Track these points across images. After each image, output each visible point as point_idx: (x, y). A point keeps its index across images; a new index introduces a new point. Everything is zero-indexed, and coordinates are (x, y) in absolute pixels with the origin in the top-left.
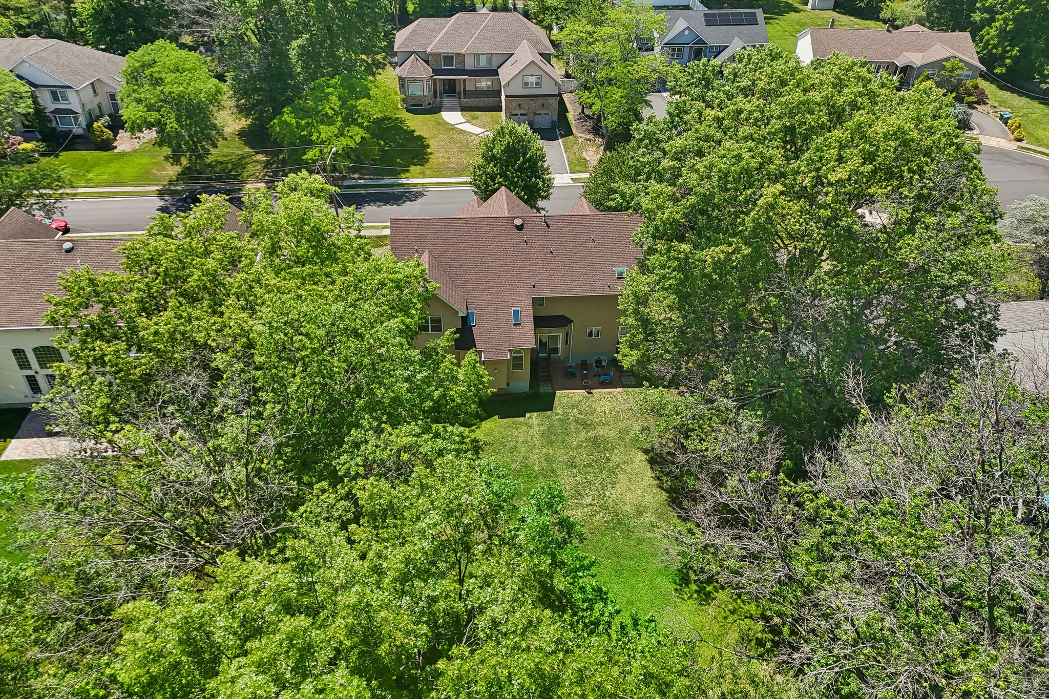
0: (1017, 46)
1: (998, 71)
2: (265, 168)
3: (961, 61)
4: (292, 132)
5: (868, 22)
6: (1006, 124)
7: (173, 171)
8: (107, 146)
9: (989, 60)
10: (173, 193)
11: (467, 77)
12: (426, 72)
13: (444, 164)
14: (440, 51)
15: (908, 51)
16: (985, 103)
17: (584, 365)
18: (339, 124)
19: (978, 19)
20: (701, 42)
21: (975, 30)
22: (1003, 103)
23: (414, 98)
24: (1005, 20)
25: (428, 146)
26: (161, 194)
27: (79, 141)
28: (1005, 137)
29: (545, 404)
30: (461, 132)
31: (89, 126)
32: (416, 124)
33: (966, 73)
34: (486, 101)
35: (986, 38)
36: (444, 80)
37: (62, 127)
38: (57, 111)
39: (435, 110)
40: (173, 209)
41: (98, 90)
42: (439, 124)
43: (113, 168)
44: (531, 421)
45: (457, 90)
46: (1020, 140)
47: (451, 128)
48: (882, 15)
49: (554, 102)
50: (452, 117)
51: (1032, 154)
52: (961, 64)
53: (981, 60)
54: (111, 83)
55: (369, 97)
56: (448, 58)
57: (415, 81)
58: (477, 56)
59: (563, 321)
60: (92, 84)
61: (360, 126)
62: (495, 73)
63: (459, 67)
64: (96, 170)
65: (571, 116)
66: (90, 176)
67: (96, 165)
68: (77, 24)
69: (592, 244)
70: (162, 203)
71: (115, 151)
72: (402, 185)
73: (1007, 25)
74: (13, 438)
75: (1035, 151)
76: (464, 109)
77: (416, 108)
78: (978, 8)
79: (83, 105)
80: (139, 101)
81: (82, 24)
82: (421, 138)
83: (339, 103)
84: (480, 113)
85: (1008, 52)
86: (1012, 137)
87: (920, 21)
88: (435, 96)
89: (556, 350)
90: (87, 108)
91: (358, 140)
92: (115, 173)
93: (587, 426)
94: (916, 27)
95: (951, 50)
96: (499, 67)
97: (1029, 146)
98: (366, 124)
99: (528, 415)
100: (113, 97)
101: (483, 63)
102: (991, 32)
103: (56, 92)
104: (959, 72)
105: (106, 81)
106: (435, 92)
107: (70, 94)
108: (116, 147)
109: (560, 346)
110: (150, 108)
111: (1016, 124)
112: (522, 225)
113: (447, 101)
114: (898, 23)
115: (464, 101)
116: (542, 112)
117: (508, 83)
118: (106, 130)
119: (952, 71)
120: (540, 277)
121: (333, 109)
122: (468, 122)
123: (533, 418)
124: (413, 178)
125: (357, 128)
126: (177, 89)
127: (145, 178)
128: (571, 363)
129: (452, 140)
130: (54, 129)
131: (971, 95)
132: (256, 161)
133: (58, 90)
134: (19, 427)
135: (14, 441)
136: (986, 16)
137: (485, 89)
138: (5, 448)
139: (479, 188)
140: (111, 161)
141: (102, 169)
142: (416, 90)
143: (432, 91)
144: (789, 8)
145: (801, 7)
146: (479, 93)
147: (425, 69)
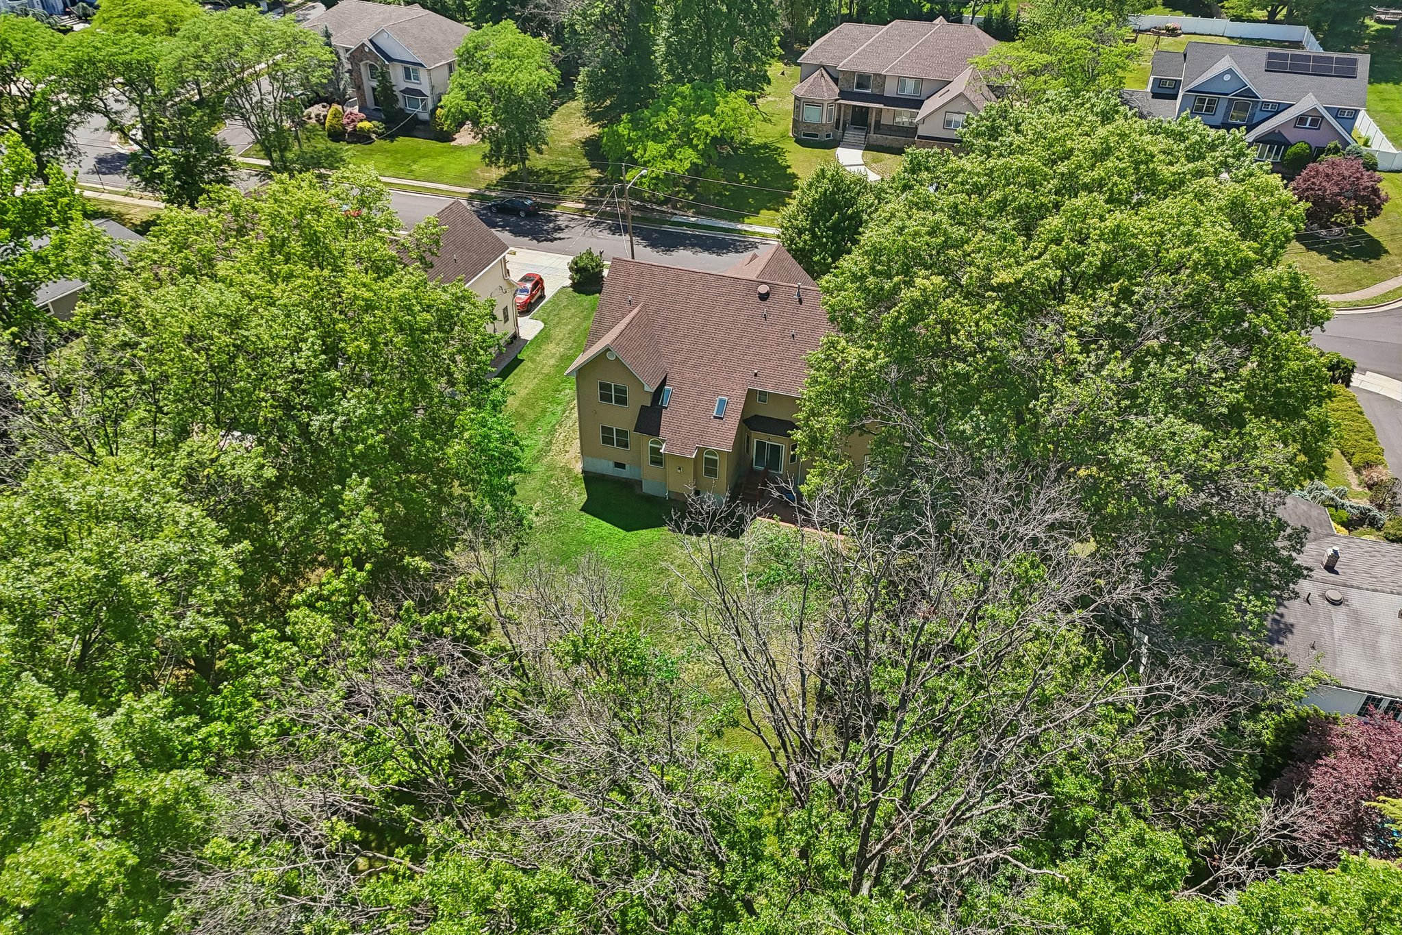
2: (593, 186)
4: (621, 146)
8: (446, 137)
11: (881, 106)
12: (828, 91)
14: (853, 68)
18: (670, 142)
20: (1249, 93)
23: (809, 125)
27: (421, 127)
31: (433, 110)
36: (855, 106)
38: (407, 91)
43: (440, 162)
45: (868, 122)
50: (849, 156)
56: (864, 80)
57: (813, 103)
58: (901, 80)
59: (787, 429)
60: (449, 64)
63: (877, 91)
66: (414, 167)
67: (425, 156)
71: (452, 144)
76: (869, 148)
77: (808, 138)
79: (433, 87)
84: (887, 156)
88: (837, 128)
89: (777, 465)
90: (437, 91)
92: (439, 168)
96: (926, 98)
99: (705, 535)
101: (909, 90)
103: (411, 69)
106: (838, 120)
107: (423, 74)
108: (453, 140)
109: (782, 461)
112: (768, 294)
113: (851, 135)
115: (874, 137)
117: (924, 120)
120: (768, 364)
122: (865, 164)
124: (756, 225)
125: (690, 150)
127: (464, 178)
130: (402, 110)
132: (588, 177)
133: (412, 67)
137: (907, 125)
140: (441, 154)
141: (429, 161)
142: (812, 115)
143: (834, 120)
146: (897, 130)
147: (830, 89)
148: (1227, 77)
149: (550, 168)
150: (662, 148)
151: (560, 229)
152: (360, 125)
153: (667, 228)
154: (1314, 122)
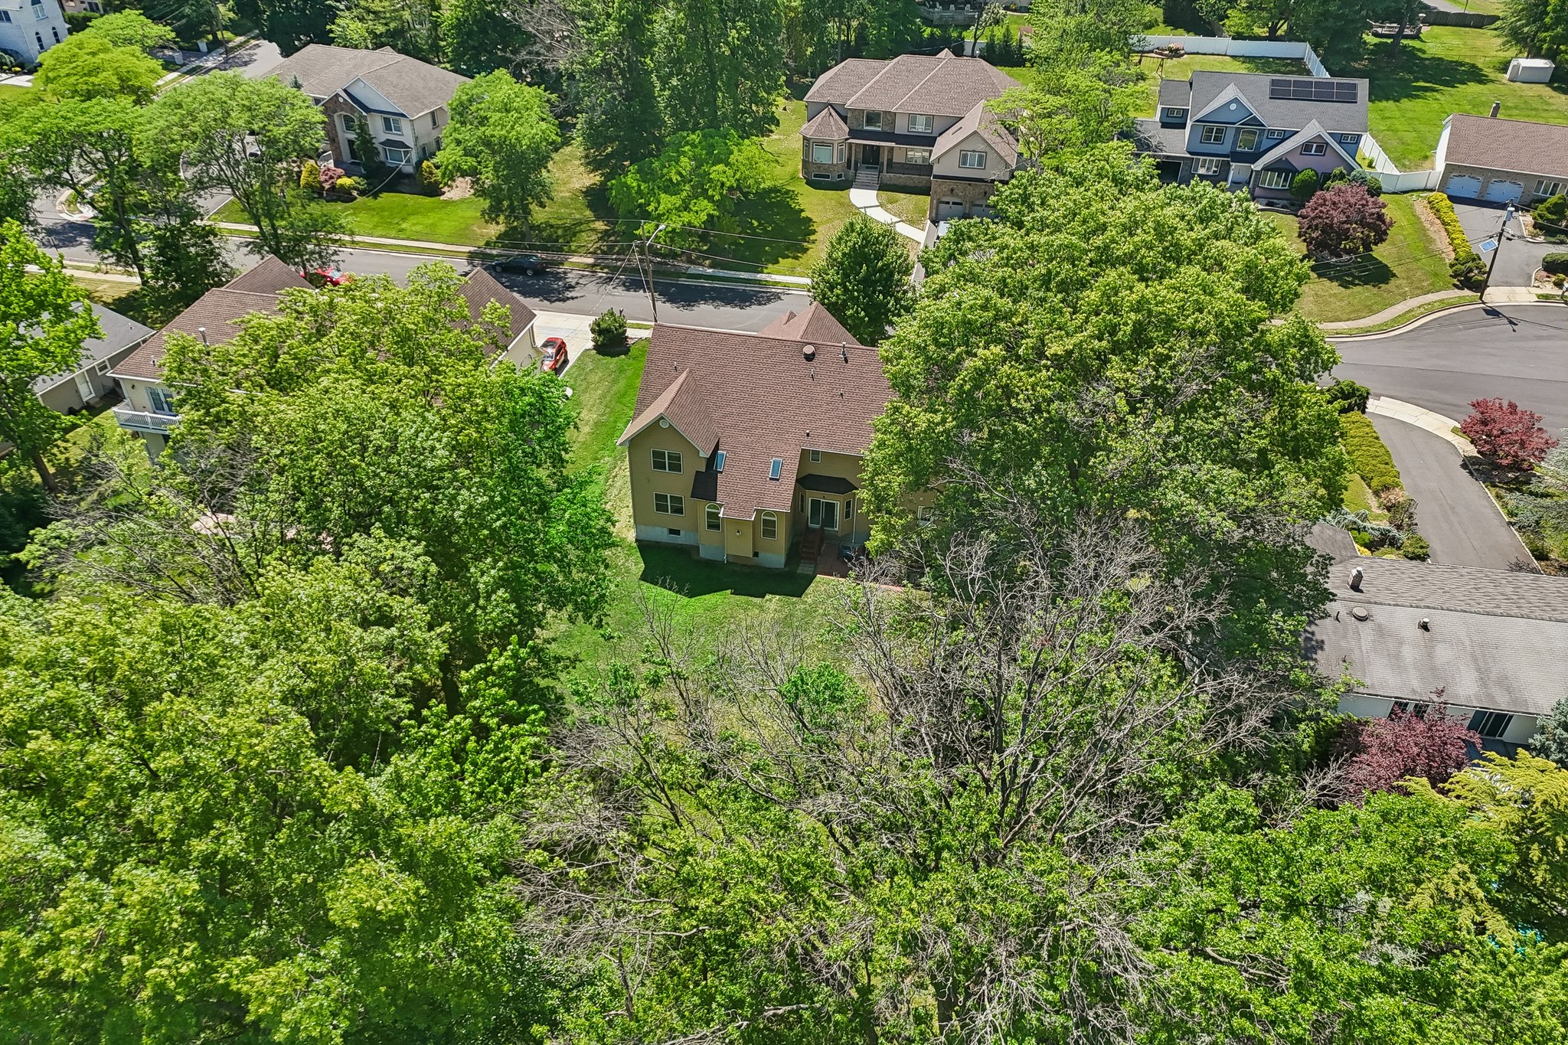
4: (630, 198)
7: (494, 230)
8: (433, 190)
10: (485, 257)
11: (893, 144)
12: (838, 131)
14: (862, 106)
20: (1255, 122)
23: (820, 166)
26: (472, 257)
27: (406, 181)
29: (796, 588)
30: (866, 219)
31: (419, 163)
32: (811, 201)
34: (916, 180)
36: (864, 145)
37: (391, 163)
38: (388, 143)
39: (844, 185)
41: (439, 121)
42: (842, 205)
43: (431, 219)
45: (879, 160)
47: (854, 212)
50: (863, 197)
56: (872, 117)
57: (822, 143)
58: (912, 118)
59: (842, 486)
60: (433, 113)
62: (933, 142)
63: (887, 129)
64: (413, 219)
66: (404, 226)
67: (414, 213)
71: (442, 198)
72: (758, 282)
76: (883, 187)
77: (819, 179)
79: (417, 138)
82: (808, 221)
83: (690, 167)
84: (902, 195)
88: (849, 167)
89: (831, 523)
90: (421, 142)
91: (704, 217)
92: (431, 225)
96: (938, 135)
101: (920, 128)
103: (390, 120)
106: (849, 160)
107: (405, 124)
108: (444, 194)
112: (813, 354)
113: (863, 175)
115: (887, 176)
116: (984, 203)
117: (939, 159)
120: (818, 424)
122: (881, 205)
124: (776, 274)
125: (705, 201)
127: (460, 236)
128: (853, 543)
130: (382, 163)
132: (594, 230)
133: (392, 117)
137: (920, 162)
140: (432, 210)
141: (419, 218)
142: (823, 156)
143: (845, 159)
144: (1475, 75)
145: (1492, 75)
146: (911, 168)
147: (840, 129)
148: (1233, 107)
149: (552, 221)
150: (677, 200)
151: (570, 287)
152: (340, 181)
153: (683, 281)
154: (1320, 149)
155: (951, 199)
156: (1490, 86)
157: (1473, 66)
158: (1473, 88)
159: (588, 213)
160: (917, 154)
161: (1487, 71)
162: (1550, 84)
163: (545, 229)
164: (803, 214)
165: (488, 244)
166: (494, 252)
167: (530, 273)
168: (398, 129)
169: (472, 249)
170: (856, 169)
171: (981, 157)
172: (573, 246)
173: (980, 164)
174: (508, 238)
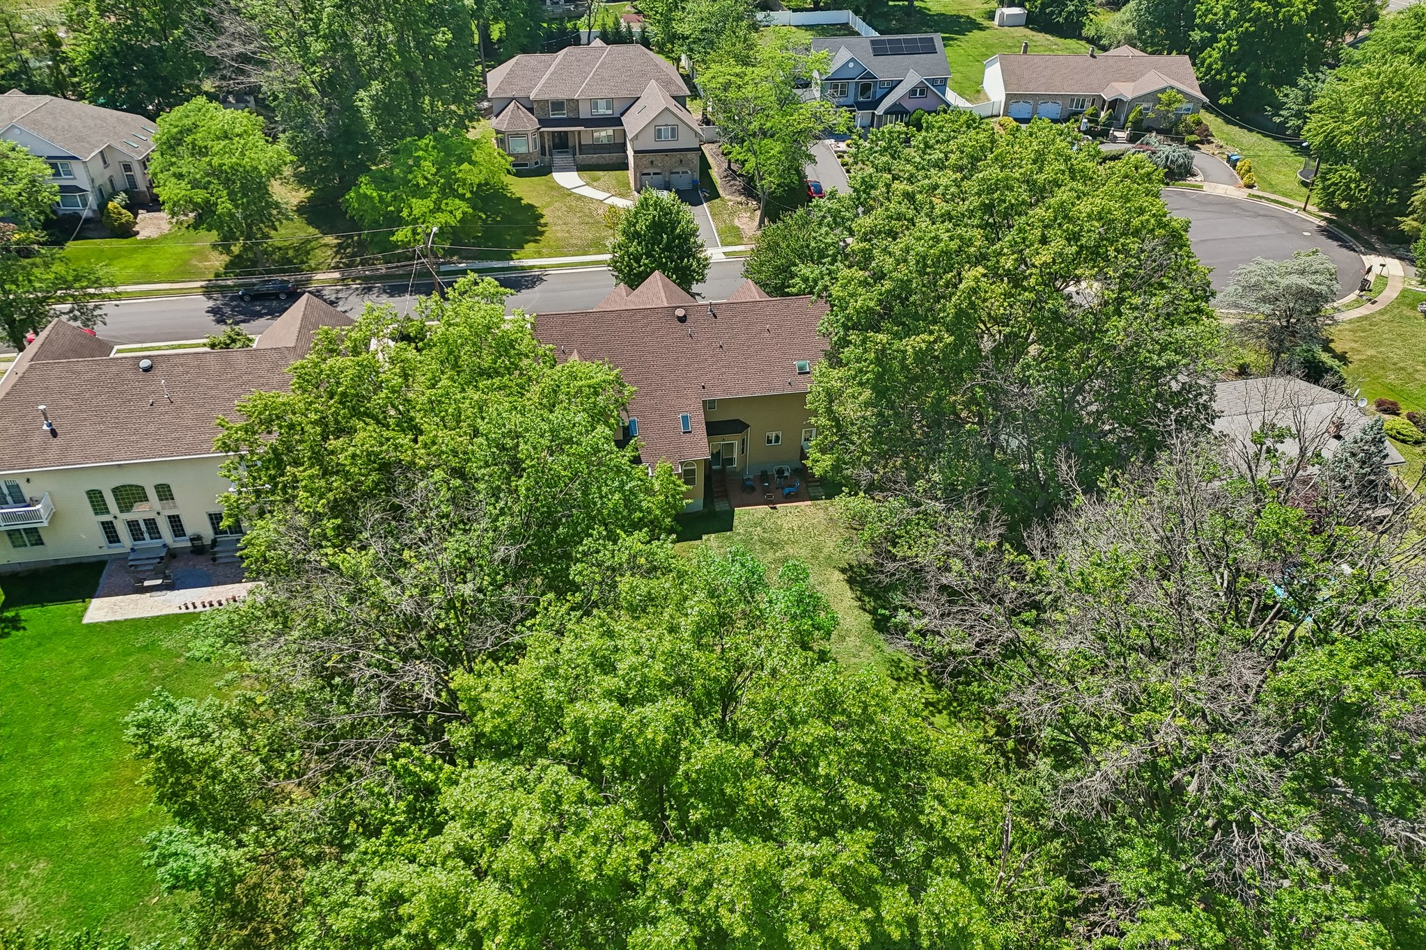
0: (1244, 70)
1: (1223, 101)
2: (337, 253)
3: (1179, 92)
4: (374, 208)
5: (1068, 41)
6: (1234, 167)
7: (218, 261)
8: (126, 231)
9: (1211, 88)
10: (223, 289)
11: (582, 128)
12: (530, 123)
13: (564, 239)
14: (546, 97)
15: (1116, 81)
16: (1210, 142)
17: (764, 476)
18: (434, 196)
19: (1197, 38)
20: (870, 76)
21: (1195, 53)
22: (1231, 141)
23: (517, 156)
24: (1228, 40)
25: (542, 216)
26: (208, 291)
28: (1233, 183)
29: (724, 524)
30: (581, 198)
31: (102, 206)
32: (524, 189)
33: (1185, 106)
34: (607, 158)
35: (1208, 61)
36: (553, 132)
37: (65, 210)
39: (544, 170)
40: (228, 310)
41: (108, 160)
42: (552, 188)
43: (139, 260)
44: (709, 544)
45: (570, 144)
46: (1251, 187)
47: (567, 193)
48: (1084, 32)
49: (694, 157)
50: (567, 179)
51: (1265, 203)
52: (1179, 96)
53: (1203, 89)
54: (125, 151)
55: (471, 162)
56: (558, 105)
57: (517, 135)
58: (594, 103)
59: (738, 426)
60: (101, 152)
61: (462, 197)
62: (616, 121)
63: (571, 115)
64: (118, 264)
65: (716, 173)
67: (116, 257)
68: (66, 73)
69: (767, 335)
70: (211, 303)
71: (138, 237)
72: (515, 268)
73: (1231, 46)
74: (92, 597)
75: (1268, 199)
76: (581, 168)
77: (522, 169)
78: (1197, 25)
79: (93, 181)
80: (179, 176)
81: (73, 72)
82: (531, 207)
83: (434, 170)
84: (601, 173)
85: (1234, 78)
86: (1242, 183)
87: (1130, 41)
88: (543, 153)
89: (731, 461)
90: (97, 184)
91: (459, 215)
92: (143, 266)
93: (773, 545)
94: (1126, 50)
95: (1167, 78)
96: (622, 114)
97: (1261, 194)
98: (468, 195)
99: (705, 537)
100: (127, 167)
101: (603, 111)
102: (1213, 55)
103: (57, 165)
104: (1177, 105)
105: (119, 147)
106: (543, 148)
107: (76, 167)
108: (137, 233)
109: (735, 456)
110: (195, 184)
111: (1246, 168)
112: (685, 316)
113: (559, 159)
114: (1104, 42)
115: (581, 158)
116: (680, 170)
117: (637, 136)
118: (124, 211)
119: (1169, 105)
120: (709, 376)
121: (426, 178)
122: (587, 184)
123: (712, 541)
124: (527, 259)
125: (457, 201)
126: (228, 161)
127: (183, 272)
128: (748, 475)
129: (570, 209)
131: (1192, 133)
132: (326, 245)
133: (58, 162)
134: (97, 584)
135: (94, 600)
136: (1207, 34)
137: (605, 141)
138: (86, 609)
139: (620, 271)
141: (125, 262)
142: (521, 147)
143: (539, 147)
144: (972, 25)
145: (986, 23)
146: (598, 148)
147: (530, 120)
152: (16, 237)
155: (651, 171)
156: (987, 31)
157: (968, 17)
158: (977, 34)
159: (311, 230)
160: (604, 134)
161: (979, 20)
162: (1026, 26)
163: (273, 252)
164: (523, 202)
165: (217, 275)
166: (230, 283)
167: (283, 297)
168: (69, 173)
169: (203, 283)
170: (551, 155)
171: (673, 130)
172: (312, 263)
173: (673, 136)
174: (235, 265)
